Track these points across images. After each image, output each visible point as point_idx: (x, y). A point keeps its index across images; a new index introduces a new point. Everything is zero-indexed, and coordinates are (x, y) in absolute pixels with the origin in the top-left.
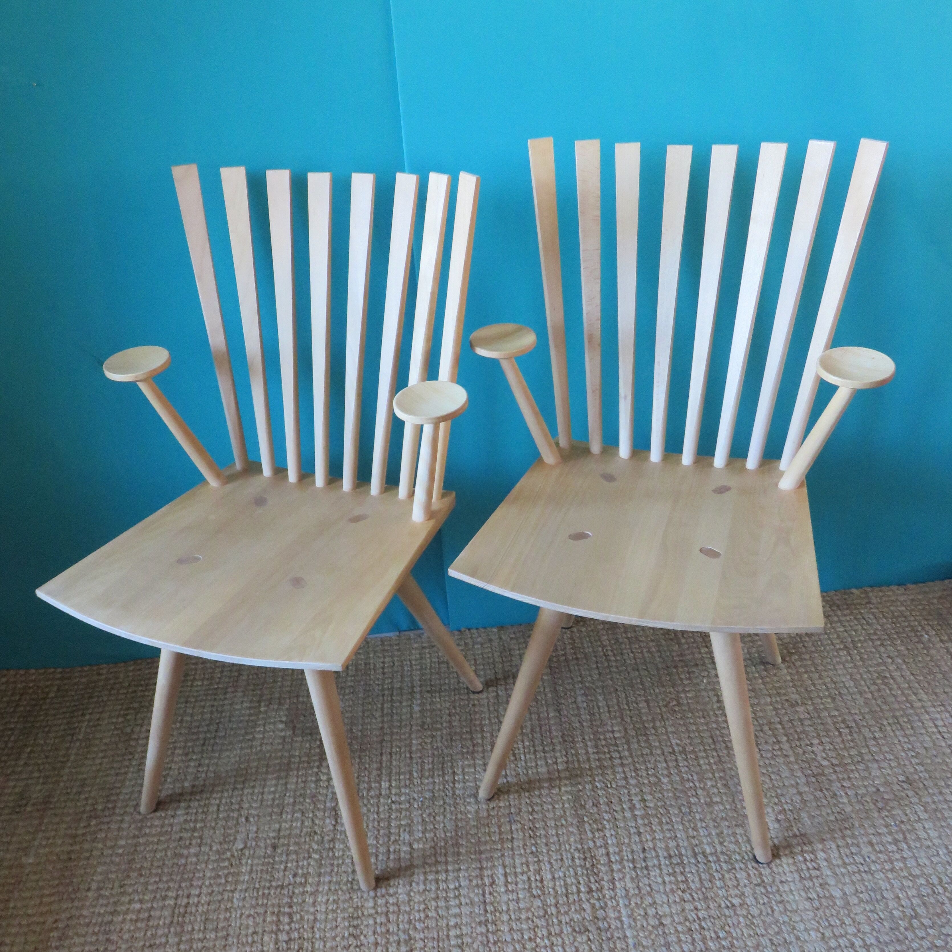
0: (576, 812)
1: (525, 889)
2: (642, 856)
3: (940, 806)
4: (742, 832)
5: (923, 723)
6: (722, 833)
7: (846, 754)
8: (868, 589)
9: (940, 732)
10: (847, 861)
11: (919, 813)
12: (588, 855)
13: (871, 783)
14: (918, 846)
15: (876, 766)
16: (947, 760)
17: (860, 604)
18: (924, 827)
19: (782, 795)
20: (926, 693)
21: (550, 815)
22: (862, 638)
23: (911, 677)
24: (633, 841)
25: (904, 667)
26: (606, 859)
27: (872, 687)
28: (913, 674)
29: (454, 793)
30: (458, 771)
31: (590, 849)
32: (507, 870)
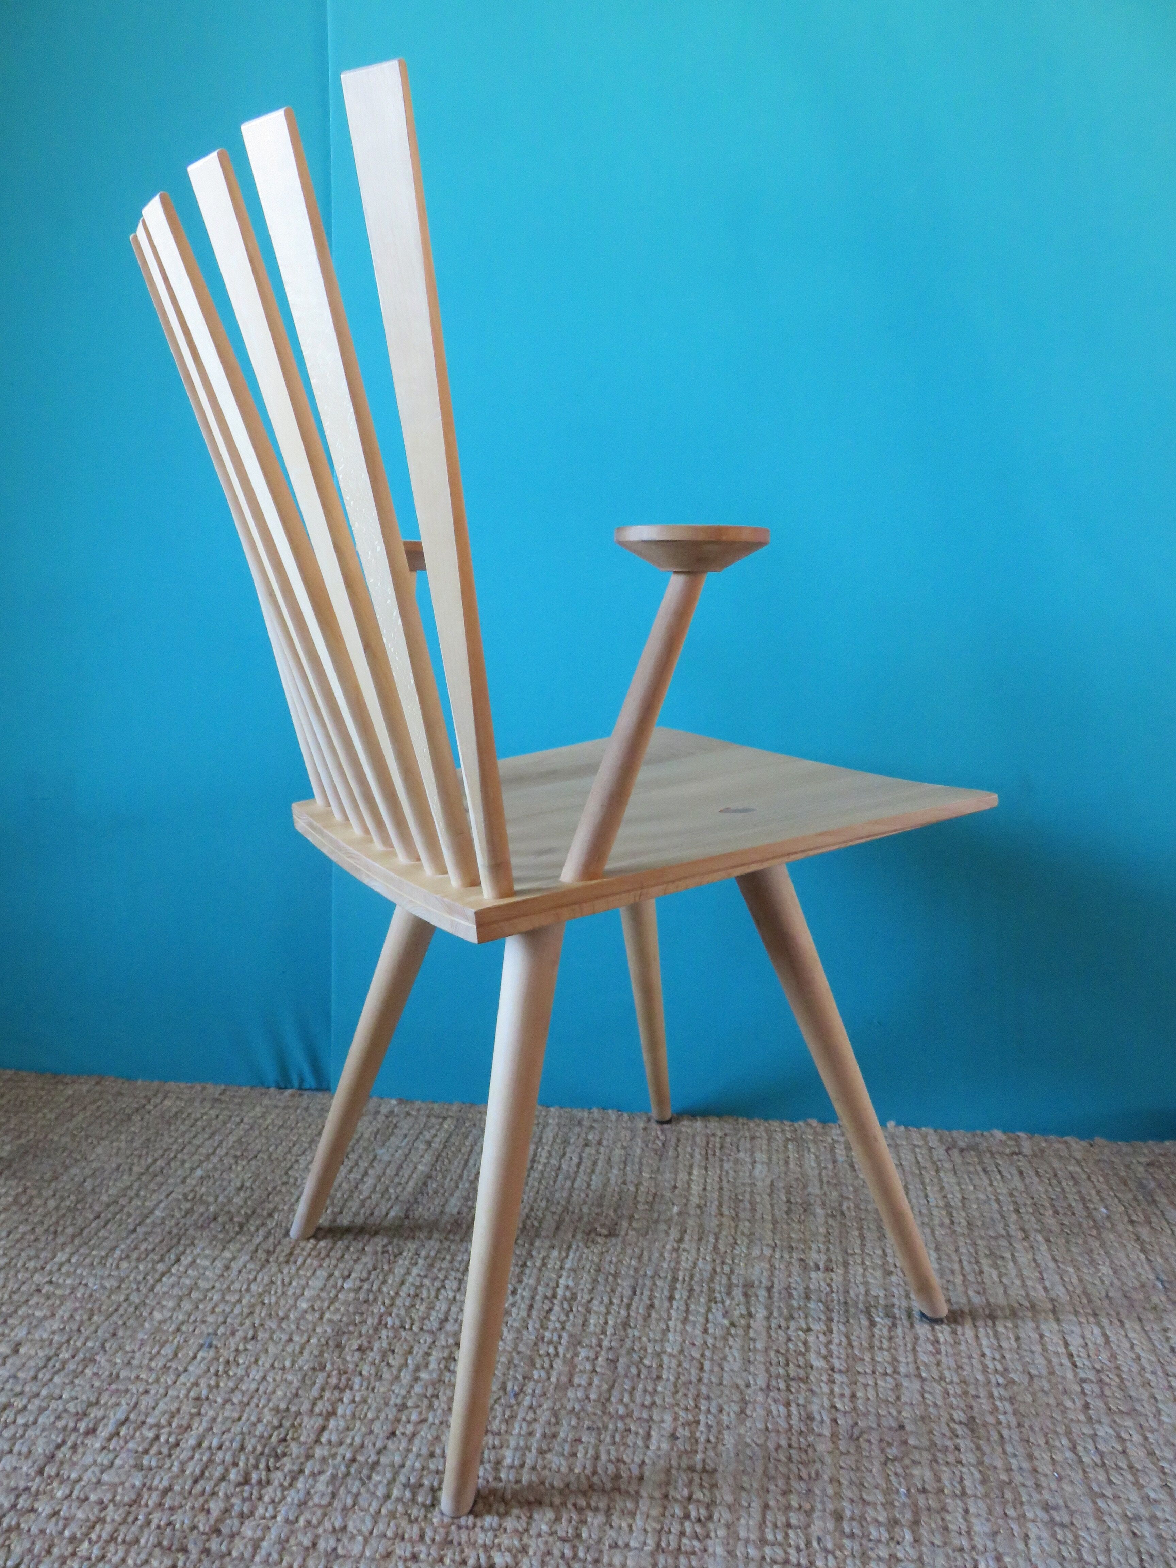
0: (321, 1353)
1: (137, 1452)
2: (379, 1444)
3: (1018, 1478)
4: (593, 1441)
5: (1042, 1336)
6: (555, 1436)
7: (867, 1357)
8: (1024, 1135)
9: (1071, 1356)
10: (770, 1537)
11: (967, 1483)
12: (287, 1424)
13: (894, 1413)
14: (937, 1542)
15: (917, 1385)
16: (1069, 1404)
18: (967, 1511)
19: (708, 1398)
20: (1069, 1293)
21: (272, 1349)
22: (982, 1197)
23: (1051, 1264)
24: (382, 1416)
25: (1044, 1248)
26: (313, 1436)
27: (967, 1268)
28: (1055, 1260)
29: (152, 1289)
30: (186, 1260)
31: (298, 1414)
32: (132, 1416)
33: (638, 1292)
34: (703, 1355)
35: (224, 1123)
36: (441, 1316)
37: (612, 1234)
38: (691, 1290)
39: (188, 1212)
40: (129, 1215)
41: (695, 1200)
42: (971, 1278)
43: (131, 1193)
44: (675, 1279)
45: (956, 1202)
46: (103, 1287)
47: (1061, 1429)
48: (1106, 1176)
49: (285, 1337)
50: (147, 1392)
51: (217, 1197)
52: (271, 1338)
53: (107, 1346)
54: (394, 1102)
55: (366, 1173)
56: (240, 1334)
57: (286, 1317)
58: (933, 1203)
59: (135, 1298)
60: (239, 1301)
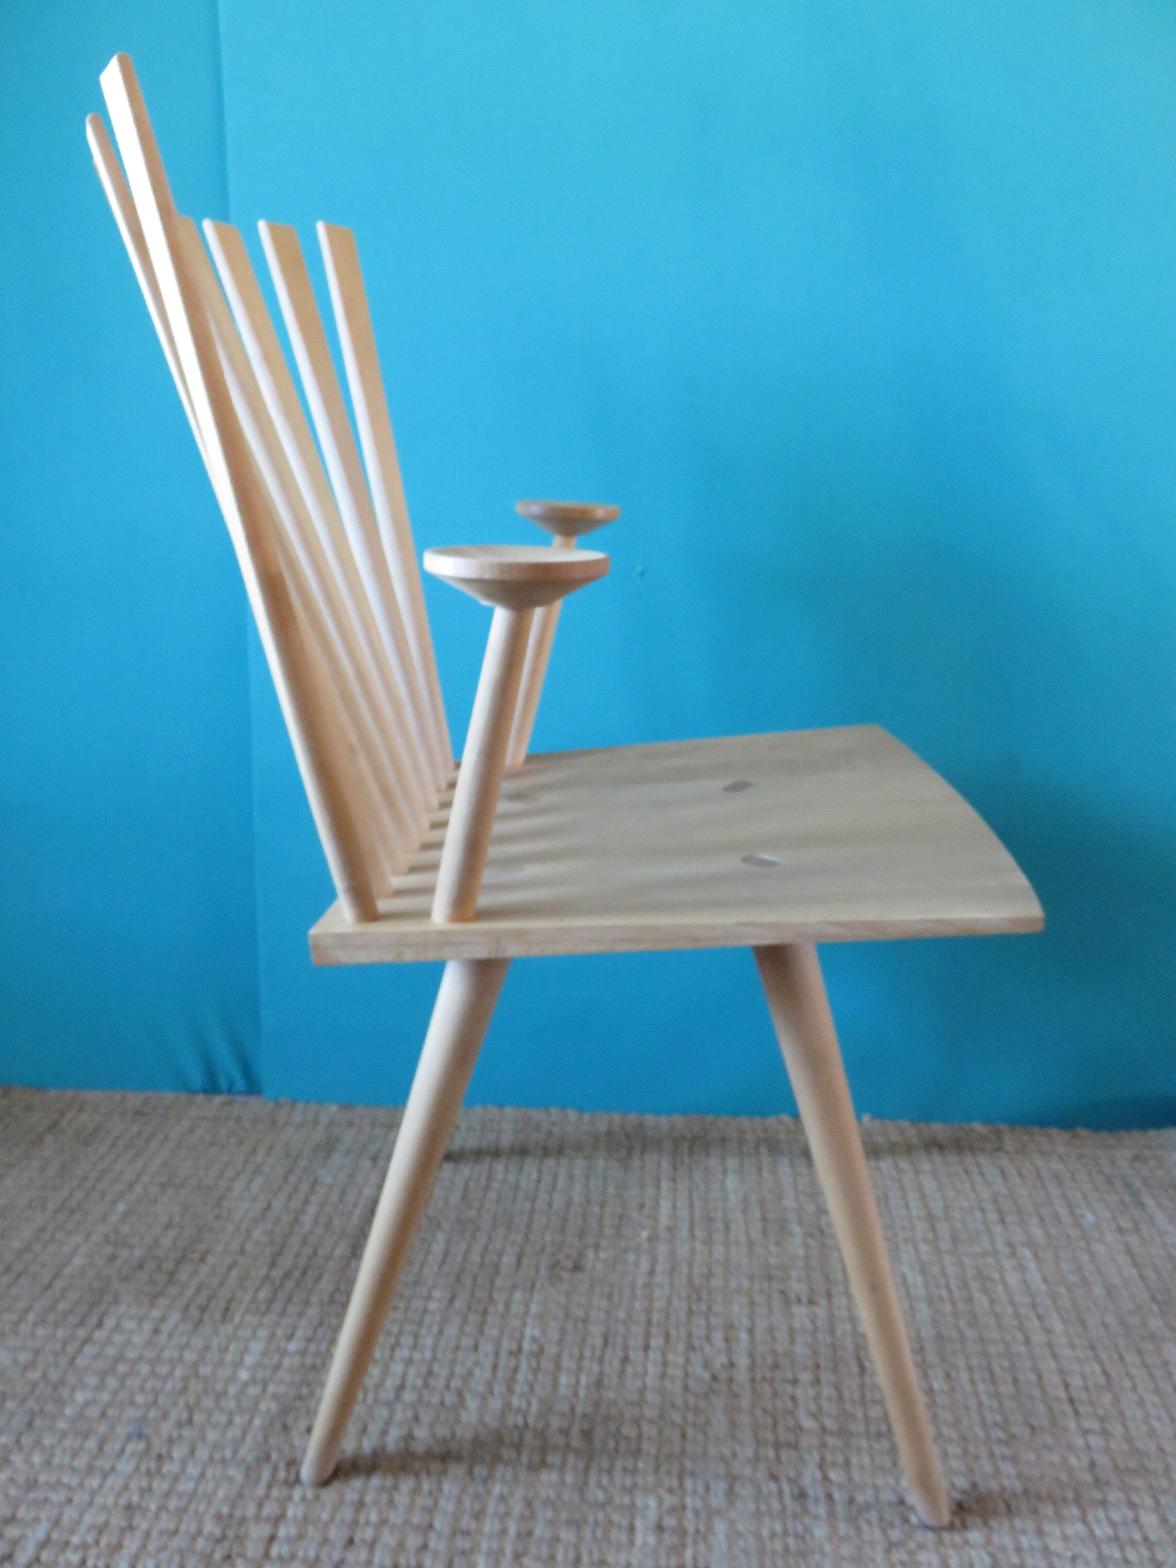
0: (266, 1440)
4: (572, 1538)
5: (1040, 1377)
6: (530, 1533)
7: (859, 1413)
8: (1003, 1127)
9: (1071, 1401)
12: (231, 1534)
16: (1074, 1462)
17: (982, 1150)
19: (693, 1474)
20: (1064, 1321)
21: (212, 1436)
22: (965, 1204)
23: (1043, 1287)
24: (338, 1518)
25: (1032, 1266)
26: (261, 1550)
27: (957, 1293)
28: (1045, 1280)
29: (72, 1361)
30: (109, 1323)
31: (243, 1520)
32: (55, 1535)
33: (610, 1340)
34: (685, 1419)
35: (148, 1141)
36: (397, 1382)
37: (577, 1267)
38: (667, 1336)
39: (112, 1258)
40: (43, 1266)
41: (664, 1221)
42: (961, 1306)
43: (47, 1235)
44: (649, 1323)
45: (938, 1211)
46: (16, 1362)
47: (1070, 1495)
48: (1090, 1174)
49: (223, 1419)
50: (69, 1501)
51: (142, 1238)
52: (208, 1421)
53: (24, 1440)
54: (334, 1108)
55: (306, 1202)
56: (173, 1417)
57: (225, 1393)
58: (915, 1213)
59: (54, 1375)
60: (171, 1374)
